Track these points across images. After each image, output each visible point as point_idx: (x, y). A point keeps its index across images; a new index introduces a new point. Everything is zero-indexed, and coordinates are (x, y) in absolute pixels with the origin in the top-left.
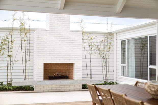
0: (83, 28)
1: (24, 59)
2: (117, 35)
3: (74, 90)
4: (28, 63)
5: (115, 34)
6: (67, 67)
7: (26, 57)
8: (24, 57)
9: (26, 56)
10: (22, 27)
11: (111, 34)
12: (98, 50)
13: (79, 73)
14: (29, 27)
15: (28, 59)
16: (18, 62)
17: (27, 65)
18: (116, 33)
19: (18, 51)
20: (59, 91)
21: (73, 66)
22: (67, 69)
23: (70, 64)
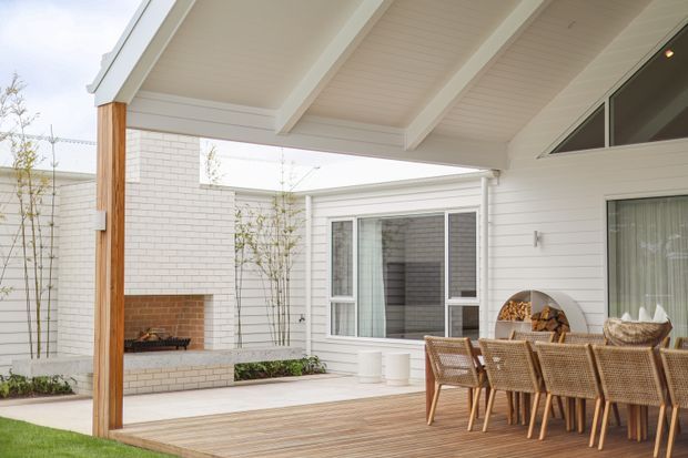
0: (213, 177)
1: (32, 284)
2: (312, 203)
3: (210, 385)
4: (45, 296)
5: (308, 198)
6: (176, 307)
7: (39, 276)
8: (31, 274)
9: (38, 270)
10: (23, 166)
11: (292, 199)
12: (252, 251)
13: (227, 328)
14: (52, 169)
15: (45, 284)
16: (12, 295)
17: (44, 306)
18: (312, 197)
19: (13, 254)
20: (153, 393)
21: (202, 304)
22: (177, 316)
23: (187, 297)
